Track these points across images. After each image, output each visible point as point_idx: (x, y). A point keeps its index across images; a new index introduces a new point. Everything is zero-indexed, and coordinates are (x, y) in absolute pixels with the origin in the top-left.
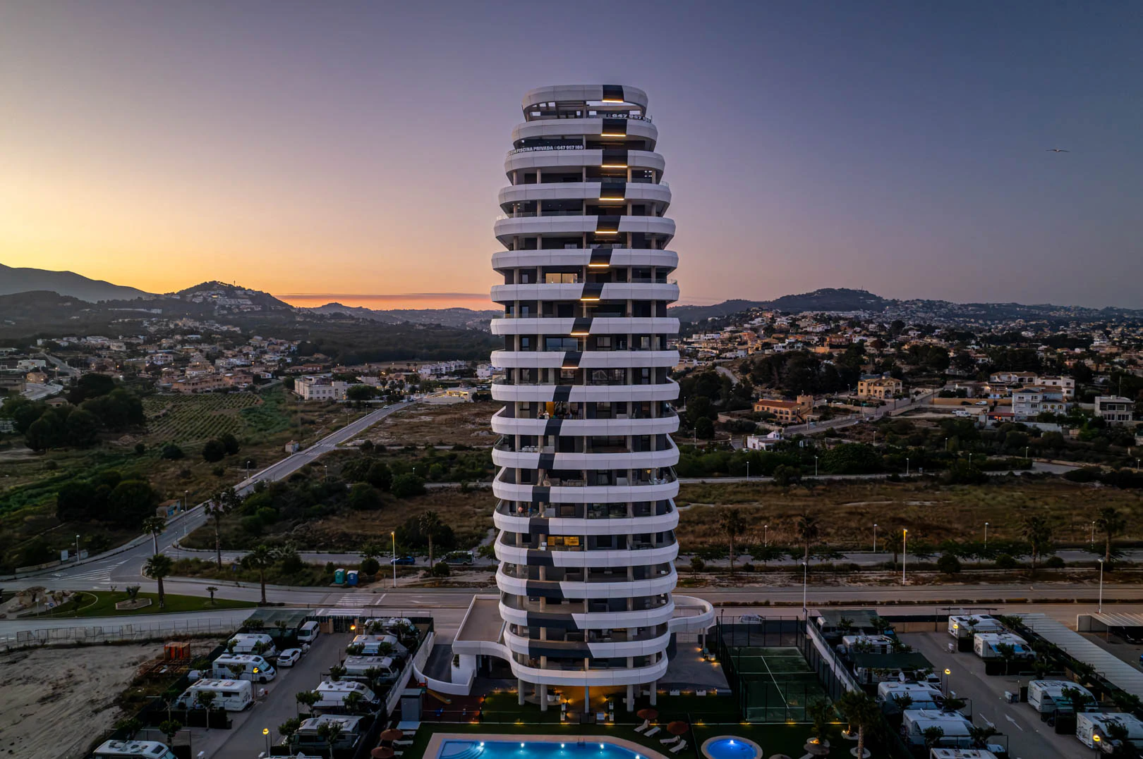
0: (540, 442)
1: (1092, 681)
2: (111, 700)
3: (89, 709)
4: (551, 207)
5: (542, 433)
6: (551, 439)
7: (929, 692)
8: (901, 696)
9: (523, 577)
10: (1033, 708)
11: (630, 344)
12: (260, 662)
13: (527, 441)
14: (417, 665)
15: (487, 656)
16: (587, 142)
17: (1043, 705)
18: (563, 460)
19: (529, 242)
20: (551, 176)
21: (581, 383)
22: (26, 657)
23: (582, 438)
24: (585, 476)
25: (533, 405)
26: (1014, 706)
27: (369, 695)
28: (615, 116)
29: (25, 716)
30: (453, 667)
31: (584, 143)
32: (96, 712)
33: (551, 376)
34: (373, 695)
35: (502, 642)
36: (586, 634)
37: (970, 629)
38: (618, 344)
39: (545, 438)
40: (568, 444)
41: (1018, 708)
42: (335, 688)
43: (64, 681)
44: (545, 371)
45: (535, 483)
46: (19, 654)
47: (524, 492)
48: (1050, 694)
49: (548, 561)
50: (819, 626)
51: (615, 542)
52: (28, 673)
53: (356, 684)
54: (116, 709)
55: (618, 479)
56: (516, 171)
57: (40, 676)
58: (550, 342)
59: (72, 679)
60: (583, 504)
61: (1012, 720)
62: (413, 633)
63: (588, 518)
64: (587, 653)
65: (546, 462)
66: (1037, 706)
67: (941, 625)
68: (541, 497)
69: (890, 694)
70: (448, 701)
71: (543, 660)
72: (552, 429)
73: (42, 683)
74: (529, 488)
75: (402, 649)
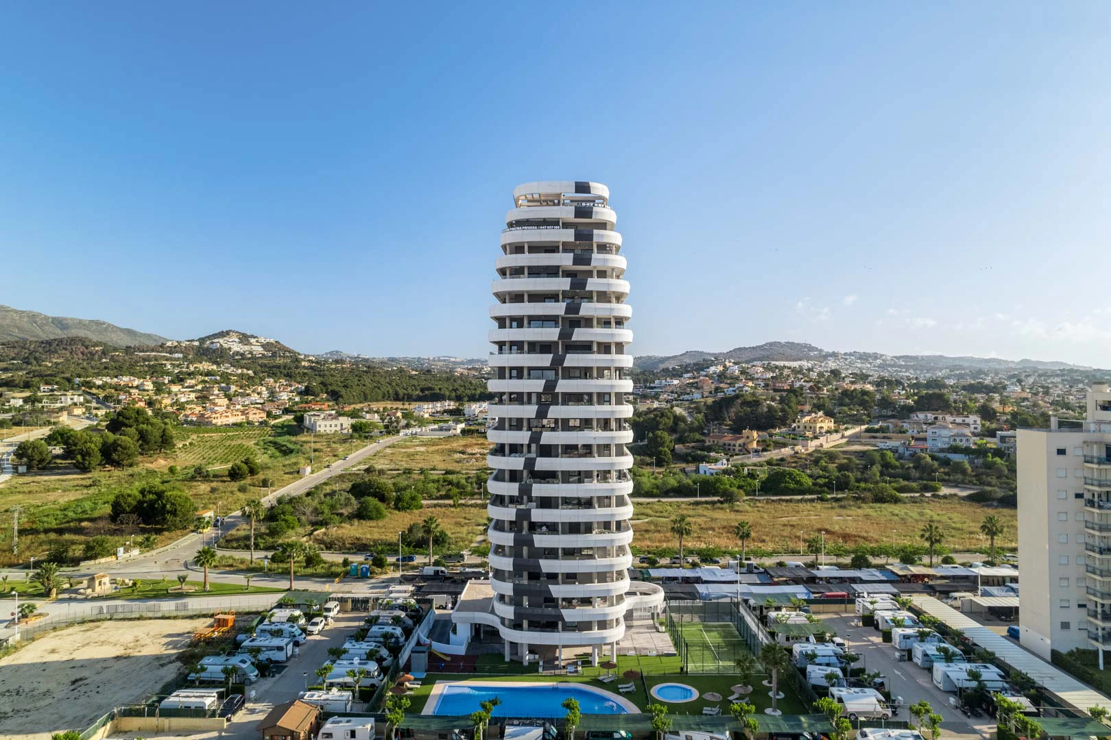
0: (525, 449)
1: (964, 644)
2: (173, 658)
3: (156, 663)
4: (535, 272)
5: (526, 442)
6: (534, 447)
7: (833, 650)
8: (809, 652)
9: (510, 556)
10: (917, 664)
11: (595, 374)
12: (295, 629)
13: (515, 449)
14: (421, 632)
15: (479, 624)
16: (563, 223)
17: (923, 661)
18: (543, 464)
19: (517, 297)
20: (535, 248)
21: (557, 404)
22: (98, 627)
23: (557, 446)
24: (560, 476)
25: (520, 421)
26: (902, 664)
27: (384, 652)
28: (584, 204)
29: (106, 668)
30: (452, 635)
31: (561, 224)
32: (162, 665)
33: (534, 399)
34: (388, 653)
35: (493, 612)
36: (560, 602)
37: (871, 607)
38: (586, 375)
39: (529, 446)
40: (547, 451)
41: (905, 665)
42: (357, 646)
43: (132, 644)
44: (529, 394)
45: (521, 480)
46: (92, 624)
47: (511, 489)
48: (929, 652)
49: (530, 543)
50: (750, 607)
51: (582, 528)
52: (102, 638)
53: (374, 644)
54: (179, 664)
55: (586, 480)
56: (510, 244)
57: (113, 640)
58: (533, 372)
59: (138, 643)
60: (558, 497)
61: (899, 673)
62: (417, 611)
63: (562, 509)
64: (561, 618)
65: (530, 464)
66: (919, 662)
67: (850, 606)
68: (525, 491)
69: (801, 652)
70: (448, 659)
71: (525, 624)
72: (535, 438)
73: (115, 645)
74: (516, 485)
75: (410, 622)
